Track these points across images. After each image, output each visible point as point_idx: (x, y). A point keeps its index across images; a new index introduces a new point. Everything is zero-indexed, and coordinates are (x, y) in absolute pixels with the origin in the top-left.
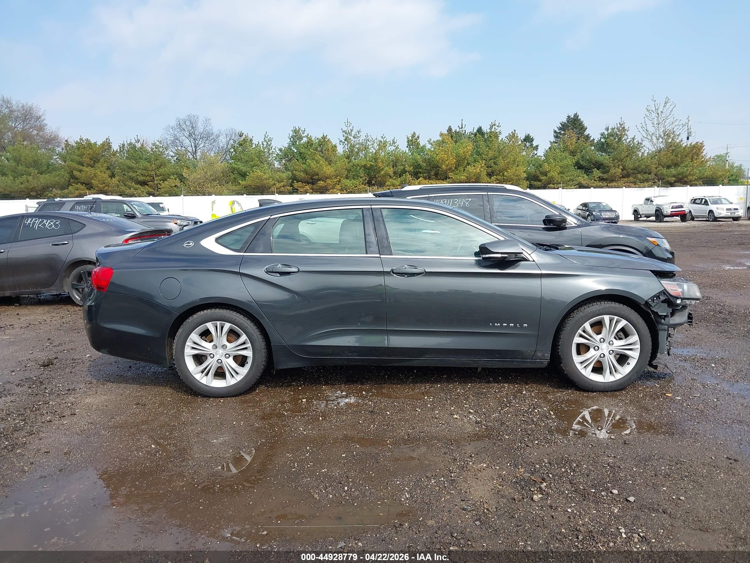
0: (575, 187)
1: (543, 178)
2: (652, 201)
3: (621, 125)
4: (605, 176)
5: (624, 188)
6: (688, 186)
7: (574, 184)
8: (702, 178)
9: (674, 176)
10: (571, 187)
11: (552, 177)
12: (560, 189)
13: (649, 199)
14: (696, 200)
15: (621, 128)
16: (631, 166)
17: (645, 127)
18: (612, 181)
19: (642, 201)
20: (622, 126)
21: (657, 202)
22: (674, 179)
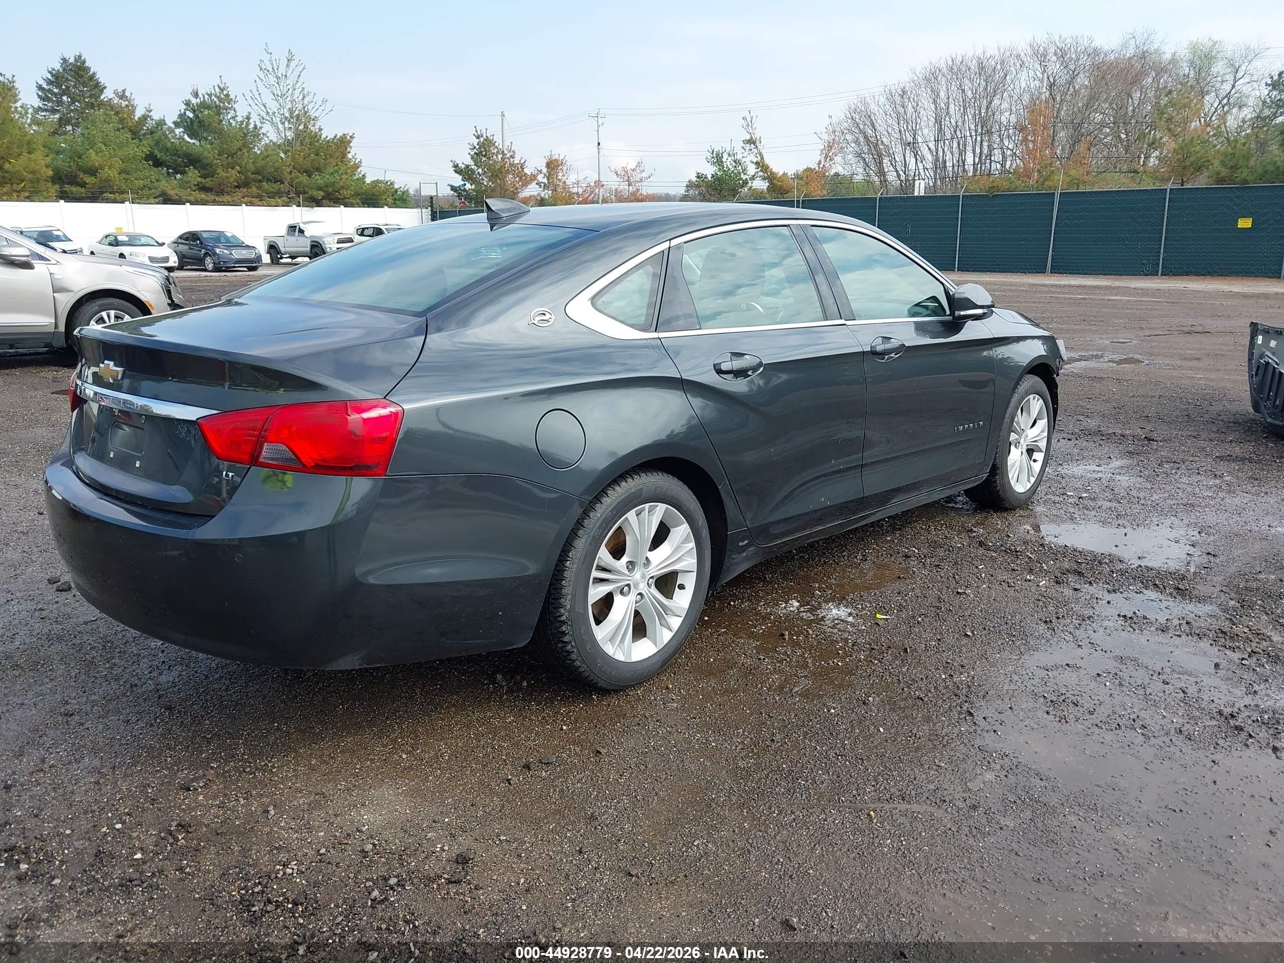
0: (157, 200)
1: (88, 179)
2: (301, 231)
3: (222, 90)
4: (208, 182)
5: (244, 205)
6: (342, 206)
7: (154, 196)
8: (359, 195)
9: (320, 189)
10: (149, 201)
11: (107, 180)
12: (127, 203)
13: (296, 227)
14: (363, 229)
15: (223, 96)
16: (251, 167)
17: (259, 99)
18: (221, 192)
19: (283, 231)
20: (225, 92)
21: (311, 231)
22: (321, 193)
